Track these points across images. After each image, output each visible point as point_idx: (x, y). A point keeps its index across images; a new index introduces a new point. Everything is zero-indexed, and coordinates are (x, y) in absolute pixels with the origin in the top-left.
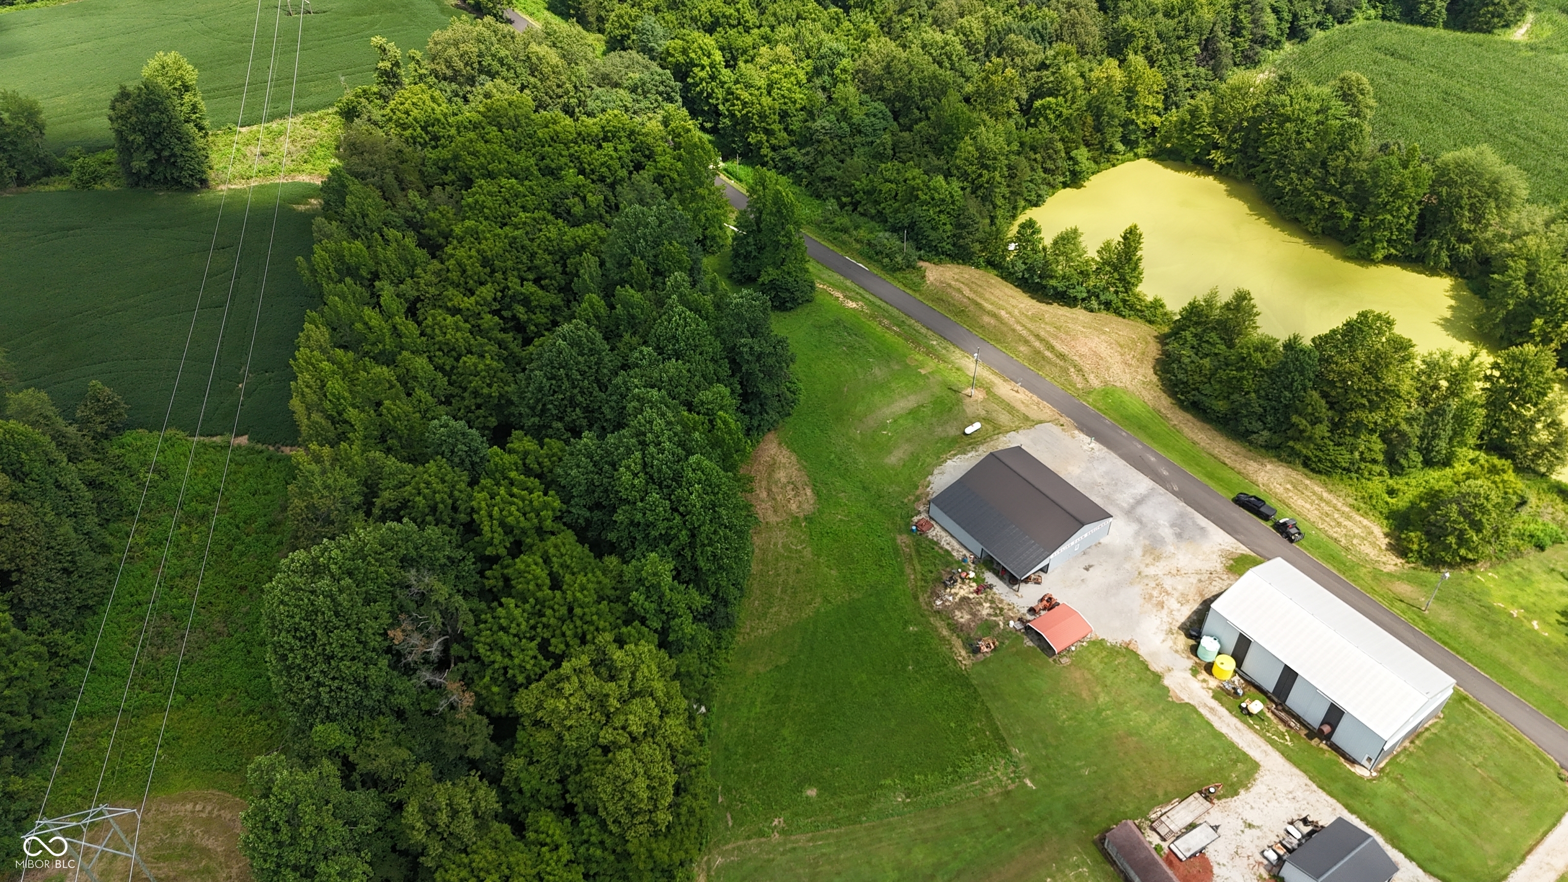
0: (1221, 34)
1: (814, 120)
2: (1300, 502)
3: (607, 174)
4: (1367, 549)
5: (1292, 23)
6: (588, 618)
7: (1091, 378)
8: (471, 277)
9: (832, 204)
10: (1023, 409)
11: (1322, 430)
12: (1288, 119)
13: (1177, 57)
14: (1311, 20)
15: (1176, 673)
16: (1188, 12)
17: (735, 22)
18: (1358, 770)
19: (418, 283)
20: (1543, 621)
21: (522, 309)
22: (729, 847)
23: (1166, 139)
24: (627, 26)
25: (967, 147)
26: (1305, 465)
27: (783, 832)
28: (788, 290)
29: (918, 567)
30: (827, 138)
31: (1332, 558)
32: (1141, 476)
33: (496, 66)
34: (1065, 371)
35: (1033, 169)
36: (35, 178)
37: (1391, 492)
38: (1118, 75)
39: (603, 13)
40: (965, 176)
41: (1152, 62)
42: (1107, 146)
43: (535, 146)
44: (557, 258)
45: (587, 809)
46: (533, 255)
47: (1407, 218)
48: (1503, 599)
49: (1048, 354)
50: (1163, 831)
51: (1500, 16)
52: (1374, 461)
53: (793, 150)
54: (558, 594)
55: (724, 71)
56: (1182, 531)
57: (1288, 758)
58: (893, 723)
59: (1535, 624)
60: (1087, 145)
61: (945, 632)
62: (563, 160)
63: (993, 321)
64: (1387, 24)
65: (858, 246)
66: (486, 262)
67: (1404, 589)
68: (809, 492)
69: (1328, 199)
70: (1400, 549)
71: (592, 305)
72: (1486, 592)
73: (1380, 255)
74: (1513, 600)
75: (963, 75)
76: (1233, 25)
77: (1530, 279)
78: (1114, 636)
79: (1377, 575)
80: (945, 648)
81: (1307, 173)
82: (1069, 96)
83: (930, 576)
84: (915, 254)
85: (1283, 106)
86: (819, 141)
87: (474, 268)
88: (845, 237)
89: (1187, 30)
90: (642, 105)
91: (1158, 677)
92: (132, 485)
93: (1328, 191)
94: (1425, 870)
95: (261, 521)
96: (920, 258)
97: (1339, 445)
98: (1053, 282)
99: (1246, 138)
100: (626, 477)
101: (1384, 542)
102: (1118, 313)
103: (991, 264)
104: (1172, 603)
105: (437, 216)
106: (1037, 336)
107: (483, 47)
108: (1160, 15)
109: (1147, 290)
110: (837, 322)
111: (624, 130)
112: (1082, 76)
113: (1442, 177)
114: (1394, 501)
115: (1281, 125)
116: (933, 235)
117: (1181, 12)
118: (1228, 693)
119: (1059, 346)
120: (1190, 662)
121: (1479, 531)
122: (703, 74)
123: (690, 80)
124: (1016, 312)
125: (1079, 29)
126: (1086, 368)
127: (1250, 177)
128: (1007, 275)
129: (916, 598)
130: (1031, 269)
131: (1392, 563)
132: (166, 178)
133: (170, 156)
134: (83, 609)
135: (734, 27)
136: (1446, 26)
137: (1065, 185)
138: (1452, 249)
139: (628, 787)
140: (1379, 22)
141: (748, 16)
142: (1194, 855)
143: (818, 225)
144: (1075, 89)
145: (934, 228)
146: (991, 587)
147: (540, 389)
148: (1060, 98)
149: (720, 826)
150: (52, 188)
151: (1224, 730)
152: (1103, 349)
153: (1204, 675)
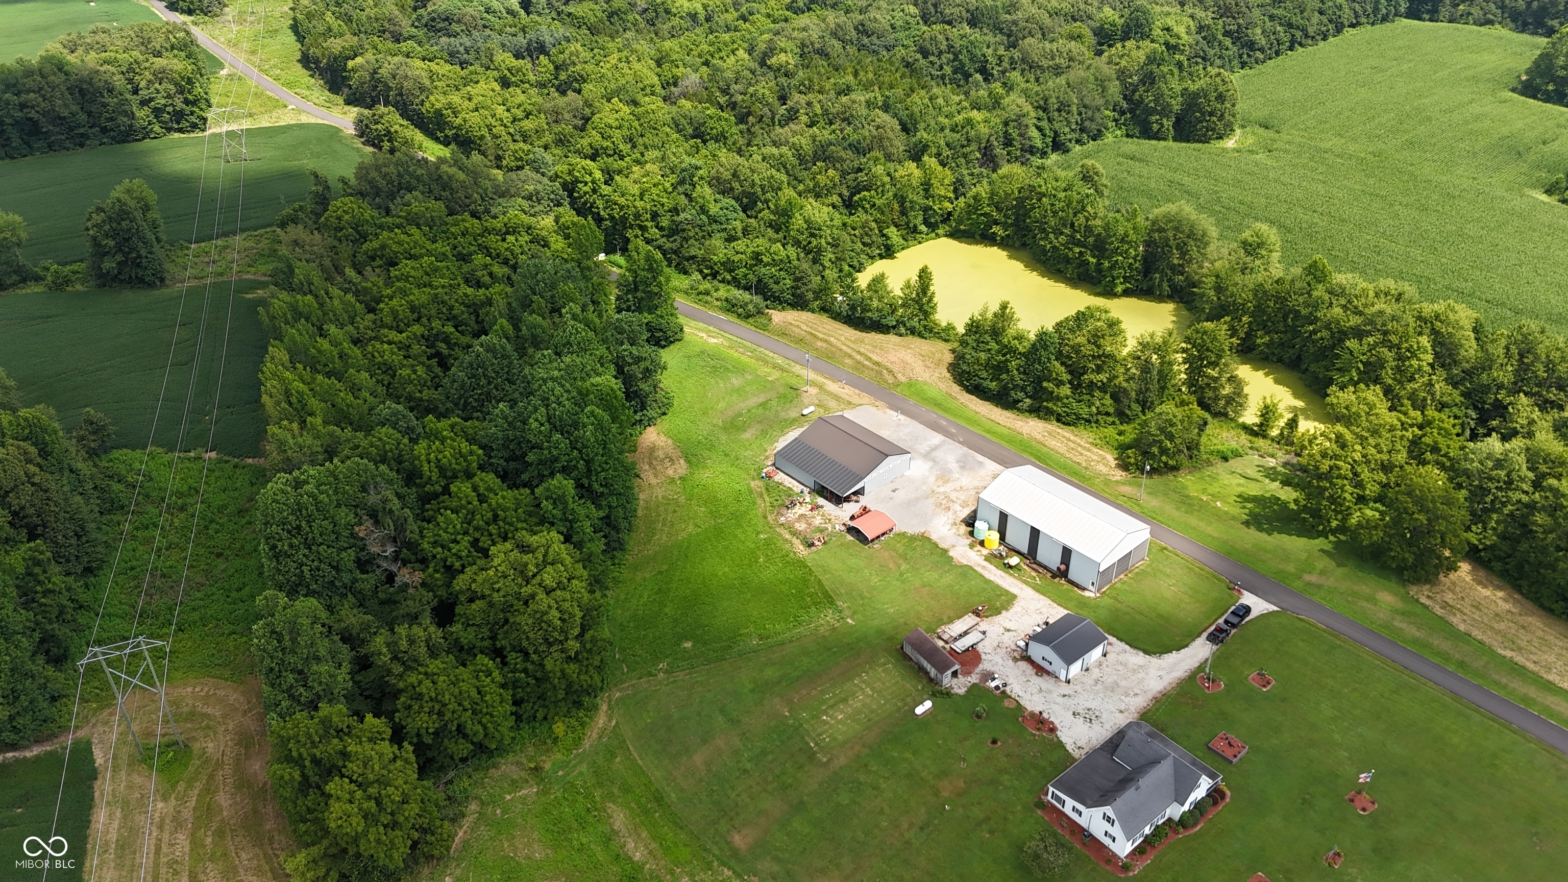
0: (996, 143)
1: (678, 215)
2: (1053, 443)
3: (510, 257)
4: (1102, 468)
5: (1054, 139)
6: (509, 520)
7: (900, 376)
8: (401, 320)
9: (697, 276)
10: (847, 398)
11: (1066, 390)
12: (1044, 195)
13: (963, 160)
14: (1069, 137)
15: (957, 548)
16: (969, 127)
17: (611, 152)
18: (1087, 594)
19: (358, 328)
20: (1226, 502)
21: (443, 345)
22: (626, 685)
23: (960, 221)
24: (521, 159)
25: (798, 222)
26: (1058, 420)
27: (666, 672)
28: (661, 330)
29: (767, 499)
30: (690, 227)
31: (1075, 474)
32: (936, 434)
33: (414, 182)
34: (880, 373)
35: (853, 242)
36: (14, 285)
37: (1121, 433)
38: (917, 173)
39: (500, 153)
40: (797, 243)
41: (943, 164)
42: (911, 225)
43: (448, 238)
44: (471, 310)
45: (514, 649)
46: (451, 308)
47: (1135, 258)
48: (1197, 491)
49: (866, 363)
50: (946, 637)
51: (1213, 130)
52: (1108, 414)
53: (664, 240)
54: (485, 505)
55: (603, 187)
56: (964, 465)
57: (1038, 591)
58: (749, 596)
59: (1218, 504)
60: (896, 226)
61: (788, 536)
62: (473, 248)
63: (824, 345)
64: (1130, 140)
65: (719, 303)
66: (413, 309)
67: (1127, 490)
68: (682, 461)
69: (1077, 250)
70: (1124, 466)
71: (502, 327)
72: (1185, 488)
73: (1119, 289)
74: (1204, 491)
75: (796, 179)
76: (1005, 138)
77: (1219, 289)
78: (913, 528)
79: (1107, 482)
80: (787, 546)
81: (1062, 233)
82: (880, 190)
83: (775, 503)
84: (763, 304)
85: (1040, 186)
86: (684, 230)
87: (404, 312)
88: (709, 298)
89: (969, 141)
90: (536, 209)
91: (945, 551)
92: (121, 487)
93: (1078, 246)
94: (1131, 646)
95: (231, 508)
96: (767, 307)
97: (1080, 401)
98: (869, 314)
99: (1017, 215)
100: (535, 425)
101: (1113, 463)
102: (921, 336)
103: (824, 309)
104: (957, 507)
105: (369, 285)
106: (859, 352)
107: (401, 169)
108: (947, 131)
109: (942, 317)
110: (703, 352)
111: (523, 227)
112: (889, 174)
113: (1156, 227)
114: (1122, 438)
115: (1039, 200)
116: (775, 287)
117: (963, 127)
118: (995, 556)
119: (875, 358)
120: (969, 540)
121: (1171, 441)
122: (586, 189)
123: (576, 195)
124: (843, 338)
125: (886, 143)
126: (895, 370)
127: (1024, 245)
128: (836, 316)
129: (765, 517)
130: (853, 308)
131: (1119, 475)
132: (131, 277)
133: (136, 258)
134: (88, 570)
135: (610, 156)
136: (1175, 139)
137: (881, 257)
138: (1170, 280)
139: (545, 618)
140: (1124, 139)
141: (621, 147)
142: (967, 650)
143: (686, 293)
144: (883, 185)
145: (777, 283)
146: (822, 507)
147: (462, 386)
148: (873, 192)
149: (618, 673)
150: (29, 291)
151: (992, 578)
152: (909, 358)
153: (979, 547)
